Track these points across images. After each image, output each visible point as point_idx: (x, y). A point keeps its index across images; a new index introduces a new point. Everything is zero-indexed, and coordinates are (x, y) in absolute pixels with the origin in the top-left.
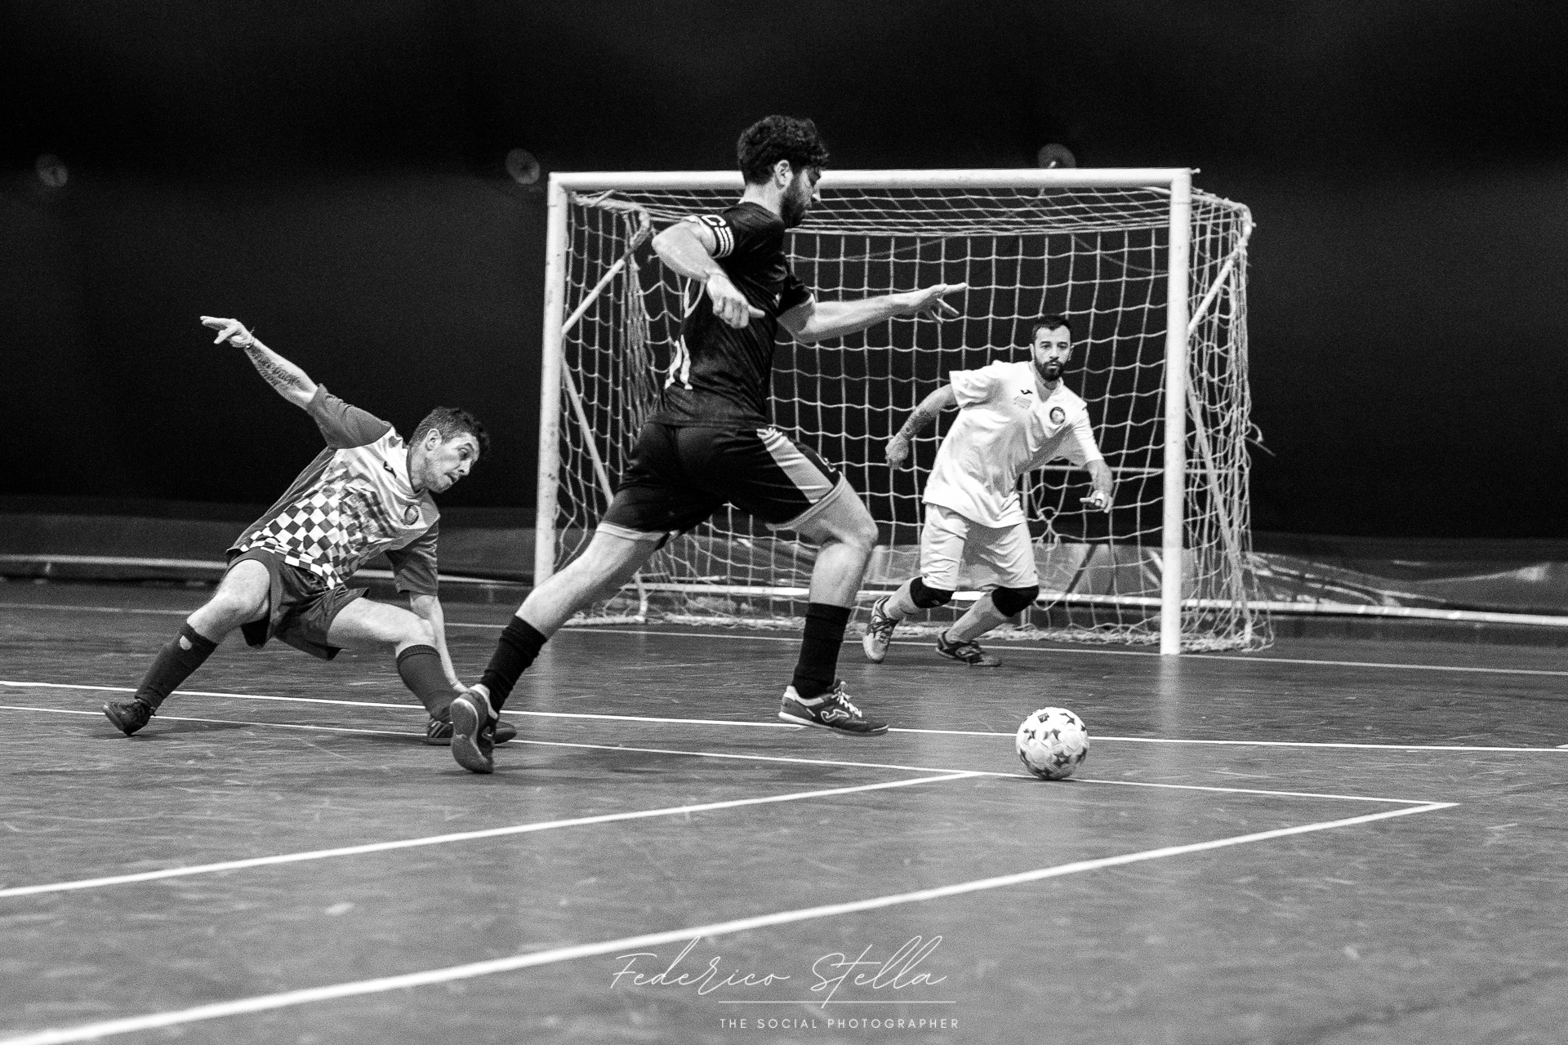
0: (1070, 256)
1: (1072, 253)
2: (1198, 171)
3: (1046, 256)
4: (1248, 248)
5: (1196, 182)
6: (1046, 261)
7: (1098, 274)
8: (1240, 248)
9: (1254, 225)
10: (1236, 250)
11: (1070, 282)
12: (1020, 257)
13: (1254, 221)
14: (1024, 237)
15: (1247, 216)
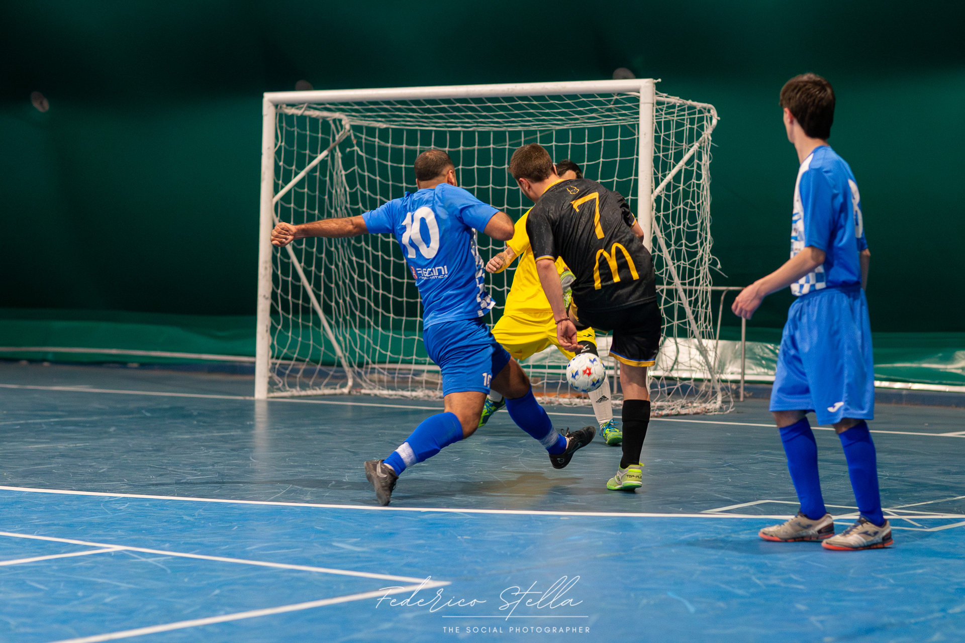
0: (601, 142)
1: (602, 140)
2: (660, 80)
3: (586, 143)
4: (712, 135)
5: (659, 88)
6: (586, 146)
7: (619, 154)
8: (707, 133)
9: (719, 118)
10: (703, 136)
11: (601, 160)
12: (570, 143)
13: (718, 116)
14: (572, 129)
15: (714, 112)
